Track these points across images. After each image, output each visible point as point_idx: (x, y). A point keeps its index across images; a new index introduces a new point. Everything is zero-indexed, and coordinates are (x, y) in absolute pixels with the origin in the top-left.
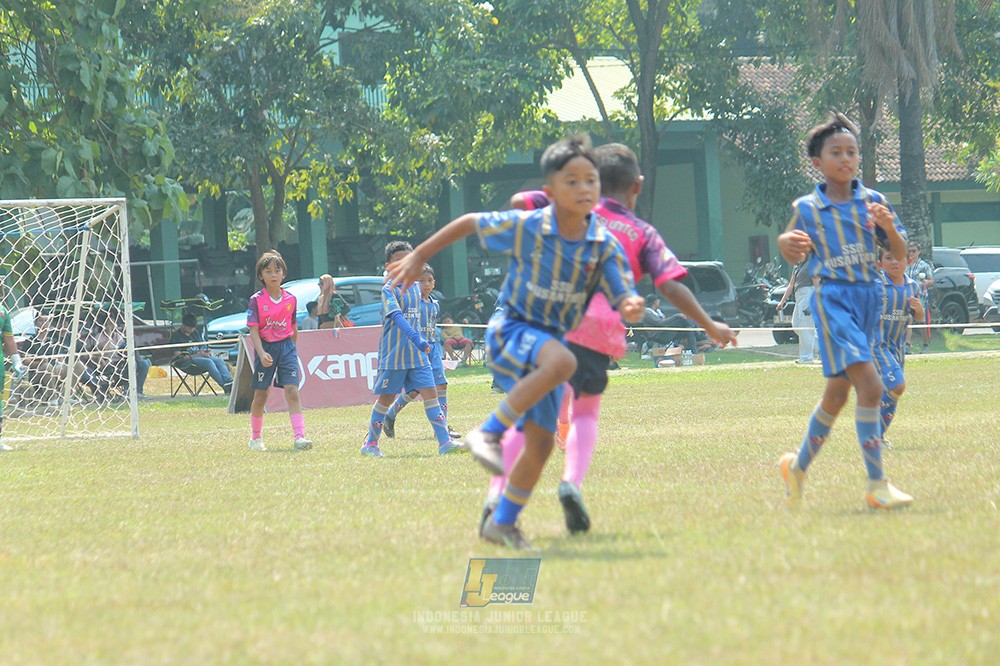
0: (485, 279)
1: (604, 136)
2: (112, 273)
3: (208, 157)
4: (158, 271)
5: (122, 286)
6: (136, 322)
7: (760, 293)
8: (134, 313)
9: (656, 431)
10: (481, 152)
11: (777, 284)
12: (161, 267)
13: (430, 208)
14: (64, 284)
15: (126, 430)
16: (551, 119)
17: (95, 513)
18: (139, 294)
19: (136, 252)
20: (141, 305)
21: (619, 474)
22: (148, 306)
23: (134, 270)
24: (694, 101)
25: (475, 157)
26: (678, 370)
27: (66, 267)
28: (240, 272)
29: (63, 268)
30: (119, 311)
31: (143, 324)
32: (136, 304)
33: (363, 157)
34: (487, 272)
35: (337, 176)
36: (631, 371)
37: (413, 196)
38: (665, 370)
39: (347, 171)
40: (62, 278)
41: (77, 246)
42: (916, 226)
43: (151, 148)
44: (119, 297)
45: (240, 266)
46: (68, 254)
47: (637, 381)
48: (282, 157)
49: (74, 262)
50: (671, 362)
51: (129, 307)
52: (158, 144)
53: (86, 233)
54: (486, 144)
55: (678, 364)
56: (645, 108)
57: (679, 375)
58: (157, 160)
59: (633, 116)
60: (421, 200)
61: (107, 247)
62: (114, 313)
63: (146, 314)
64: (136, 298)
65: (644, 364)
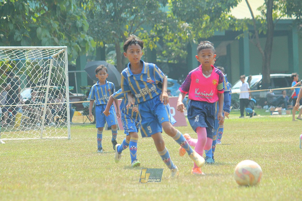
1: (253, 24)
2: (61, 75)
3: (101, 31)
4: (79, 75)
5: (65, 80)
6: (70, 94)
8: (70, 91)
9: (272, 140)
10: (204, 31)
12: (80, 73)
13: (184, 52)
14: (43, 79)
15: (66, 136)
16: (232, 18)
17: (54, 168)
18: (71, 83)
19: (71, 67)
20: (72, 88)
21: (256, 156)
22: (75, 88)
23: (70, 75)
26: (280, 116)
27: (44, 73)
29: (42, 73)
30: (64, 90)
31: (72, 95)
32: (70, 87)
33: (160, 32)
35: (150, 39)
36: (262, 116)
37: (177, 47)
38: (275, 116)
39: (152, 37)
40: (42, 77)
41: (48, 65)
43: (79, 24)
44: (64, 85)
46: (45, 68)
47: (264, 120)
48: (128, 32)
49: (47, 71)
50: (277, 113)
51: (67, 88)
52: (82, 22)
55: (280, 114)
56: (269, 14)
57: (280, 118)
58: (82, 29)
59: (264, 18)
60: (180, 49)
61: (59, 65)
62: (62, 91)
63: (74, 91)
64: (70, 85)
65: (267, 114)
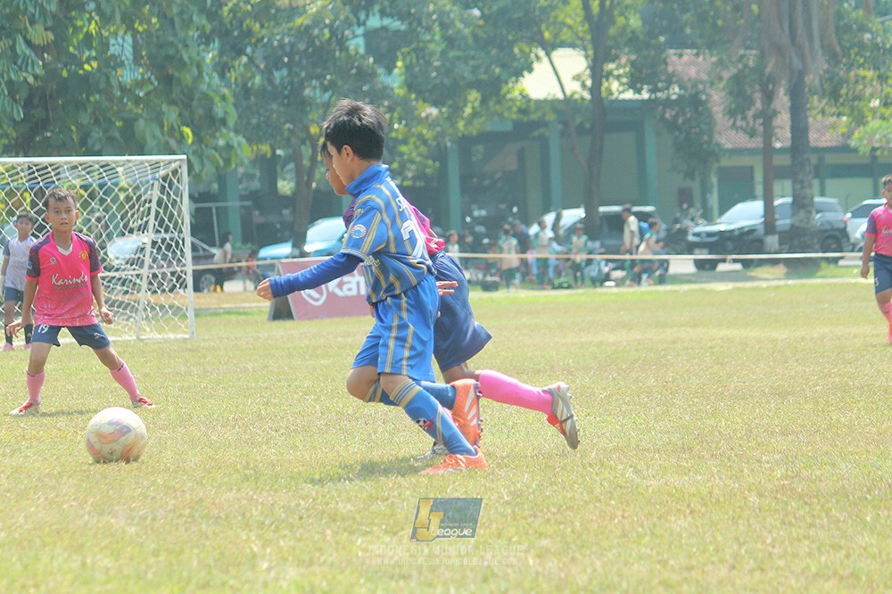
0: (474, 219)
1: (565, 110)
2: (176, 213)
4: (222, 211)
5: (183, 223)
7: (684, 232)
10: (469, 121)
11: (697, 225)
13: (434, 164)
14: (140, 222)
15: (186, 333)
16: (525, 97)
24: (634, 84)
25: (465, 125)
27: (141, 209)
28: (286, 212)
29: (138, 210)
30: (181, 242)
34: (476, 213)
37: (420, 155)
40: (138, 217)
41: (149, 192)
42: (802, 182)
43: (218, 112)
44: (181, 232)
45: (285, 207)
46: (143, 199)
49: (147, 205)
51: (188, 240)
52: (224, 109)
53: (156, 183)
54: (475, 114)
56: (596, 89)
59: (587, 96)
60: (427, 158)
61: (172, 194)
62: (177, 244)
